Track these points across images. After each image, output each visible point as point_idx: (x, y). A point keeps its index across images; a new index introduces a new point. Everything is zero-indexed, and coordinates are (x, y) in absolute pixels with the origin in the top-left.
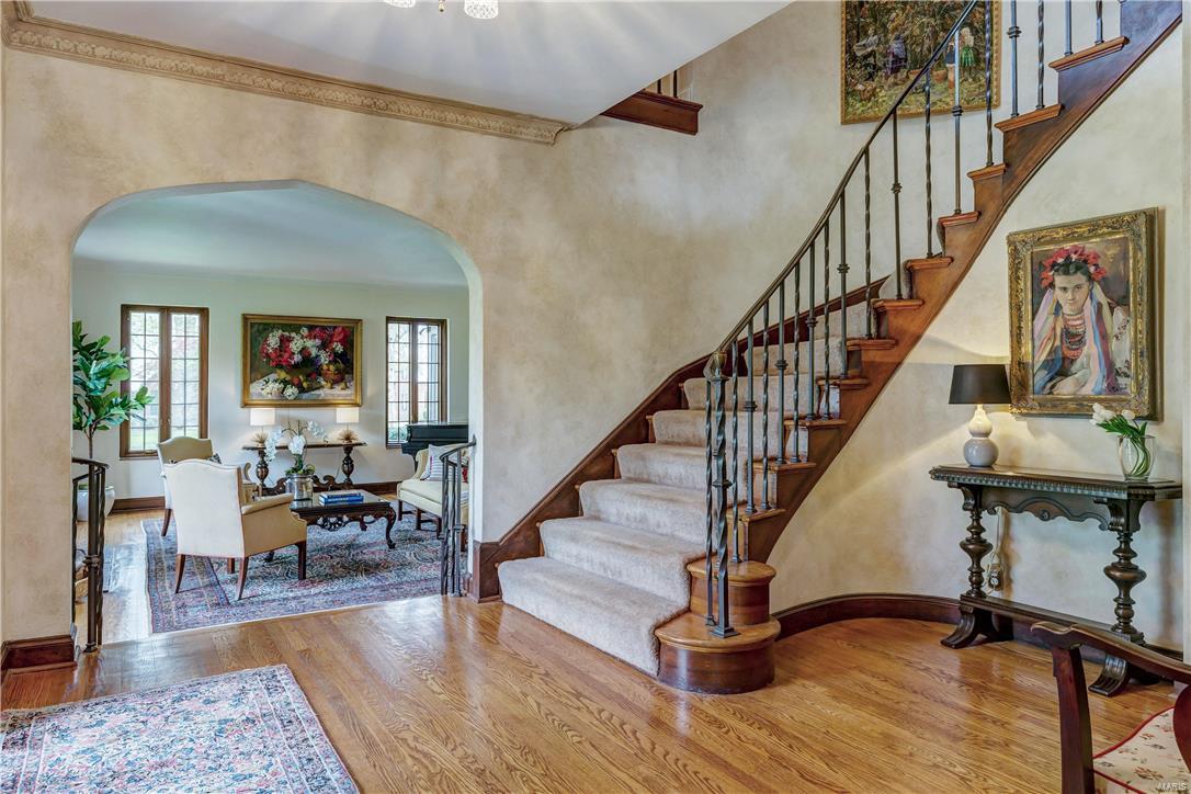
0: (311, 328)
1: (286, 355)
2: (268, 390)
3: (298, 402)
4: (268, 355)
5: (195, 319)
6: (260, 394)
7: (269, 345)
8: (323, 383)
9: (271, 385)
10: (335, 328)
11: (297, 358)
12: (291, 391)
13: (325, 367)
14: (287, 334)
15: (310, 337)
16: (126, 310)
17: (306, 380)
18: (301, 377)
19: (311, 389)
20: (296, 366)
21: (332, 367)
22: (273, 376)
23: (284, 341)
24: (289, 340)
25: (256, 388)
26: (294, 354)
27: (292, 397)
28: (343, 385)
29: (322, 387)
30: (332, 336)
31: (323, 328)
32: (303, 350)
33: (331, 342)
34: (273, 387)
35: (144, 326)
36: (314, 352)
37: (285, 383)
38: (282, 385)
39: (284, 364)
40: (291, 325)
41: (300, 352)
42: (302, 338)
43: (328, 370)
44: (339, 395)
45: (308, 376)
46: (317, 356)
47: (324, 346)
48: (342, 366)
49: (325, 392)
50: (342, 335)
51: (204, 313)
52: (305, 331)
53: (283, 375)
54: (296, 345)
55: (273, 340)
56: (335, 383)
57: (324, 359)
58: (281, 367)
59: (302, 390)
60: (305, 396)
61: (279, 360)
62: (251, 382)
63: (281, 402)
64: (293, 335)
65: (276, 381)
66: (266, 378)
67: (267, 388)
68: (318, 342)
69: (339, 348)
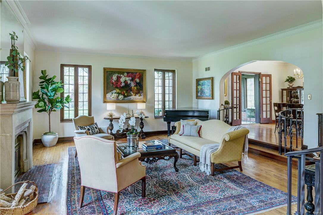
0: (128, 73)
1: (119, 83)
2: (113, 96)
3: (123, 101)
4: (113, 83)
5: (86, 69)
6: (110, 98)
7: (113, 80)
8: (132, 94)
9: (114, 94)
10: (136, 73)
11: (123, 84)
12: (121, 97)
13: (133, 88)
14: (119, 75)
15: (128, 76)
16: (62, 66)
17: (126, 93)
18: (124, 92)
19: (128, 96)
20: (123, 87)
21: (135, 88)
22: (114, 91)
23: (119, 78)
24: (120, 77)
25: (108, 95)
26: (122, 83)
27: (121, 99)
28: (139, 94)
29: (132, 95)
30: (135, 76)
31: (132, 73)
32: (125, 82)
33: (135, 78)
34: (114, 95)
35: (69, 72)
36: (129, 82)
37: (119, 93)
38: (118, 95)
39: (118, 86)
40: (121, 72)
41: (124, 82)
42: (125, 77)
43: (134, 89)
44: (138, 98)
45: (127, 91)
46: (130, 84)
47: (132, 80)
48: (139, 87)
49: (133, 97)
50: (139, 75)
51: (90, 67)
52: (126, 74)
53: (118, 91)
54: (122, 80)
55: (114, 78)
56: (136, 94)
57: (133, 85)
58: (117, 88)
59: (125, 96)
60: (126, 98)
61: (117, 85)
62: (107, 93)
63: (117, 101)
64: (122, 75)
65: (115, 93)
66: (112, 92)
68: (130, 78)
69: (138, 80)
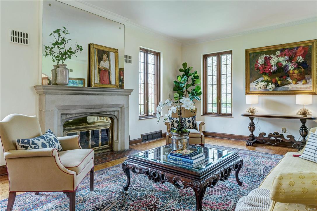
0: (282, 50)
1: (268, 67)
2: (259, 86)
3: (274, 92)
4: (258, 68)
6: (255, 88)
7: (259, 63)
8: (290, 81)
9: (260, 83)
10: (298, 48)
11: (274, 68)
12: (271, 86)
13: (291, 72)
14: (268, 56)
15: (282, 55)
16: (205, 57)
17: (280, 80)
18: (277, 79)
19: (282, 85)
20: (274, 72)
21: (296, 72)
22: (261, 79)
23: (267, 60)
24: (270, 59)
25: (253, 85)
26: (272, 66)
27: (271, 90)
28: (304, 81)
29: (290, 83)
30: (296, 53)
31: (290, 49)
32: (278, 64)
33: (295, 56)
34: (261, 85)
36: (284, 64)
37: (268, 82)
38: (266, 83)
39: (267, 72)
40: (271, 51)
41: (276, 65)
42: (277, 57)
43: (294, 73)
44: (301, 88)
45: (281, 77)
46: (286, 66)
47: (290, 60)
48: (303, 70)
49: (292, 86)
50: (303, 51)
51: (231, 53)
52: (278, 53)
53: (266, 78)
54: (273, 62)
55: (261, 60)
56: (298, 81)
57: (291, 67)
58: (265, 74)
59: (277, 86)
60: (279, 88)
61: (265, 70)
62: (250, 83)
63: (266, 92)
64: (272, 56)
65: (263, 81)
66: (258, 80)
67: (258, 85)
68: (287, 58)
69: (301, 59)
